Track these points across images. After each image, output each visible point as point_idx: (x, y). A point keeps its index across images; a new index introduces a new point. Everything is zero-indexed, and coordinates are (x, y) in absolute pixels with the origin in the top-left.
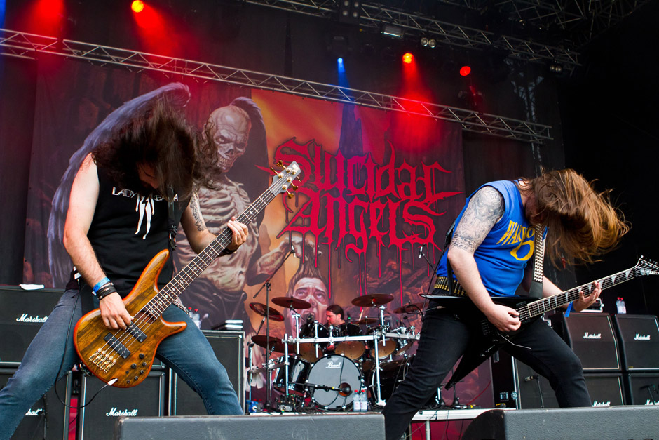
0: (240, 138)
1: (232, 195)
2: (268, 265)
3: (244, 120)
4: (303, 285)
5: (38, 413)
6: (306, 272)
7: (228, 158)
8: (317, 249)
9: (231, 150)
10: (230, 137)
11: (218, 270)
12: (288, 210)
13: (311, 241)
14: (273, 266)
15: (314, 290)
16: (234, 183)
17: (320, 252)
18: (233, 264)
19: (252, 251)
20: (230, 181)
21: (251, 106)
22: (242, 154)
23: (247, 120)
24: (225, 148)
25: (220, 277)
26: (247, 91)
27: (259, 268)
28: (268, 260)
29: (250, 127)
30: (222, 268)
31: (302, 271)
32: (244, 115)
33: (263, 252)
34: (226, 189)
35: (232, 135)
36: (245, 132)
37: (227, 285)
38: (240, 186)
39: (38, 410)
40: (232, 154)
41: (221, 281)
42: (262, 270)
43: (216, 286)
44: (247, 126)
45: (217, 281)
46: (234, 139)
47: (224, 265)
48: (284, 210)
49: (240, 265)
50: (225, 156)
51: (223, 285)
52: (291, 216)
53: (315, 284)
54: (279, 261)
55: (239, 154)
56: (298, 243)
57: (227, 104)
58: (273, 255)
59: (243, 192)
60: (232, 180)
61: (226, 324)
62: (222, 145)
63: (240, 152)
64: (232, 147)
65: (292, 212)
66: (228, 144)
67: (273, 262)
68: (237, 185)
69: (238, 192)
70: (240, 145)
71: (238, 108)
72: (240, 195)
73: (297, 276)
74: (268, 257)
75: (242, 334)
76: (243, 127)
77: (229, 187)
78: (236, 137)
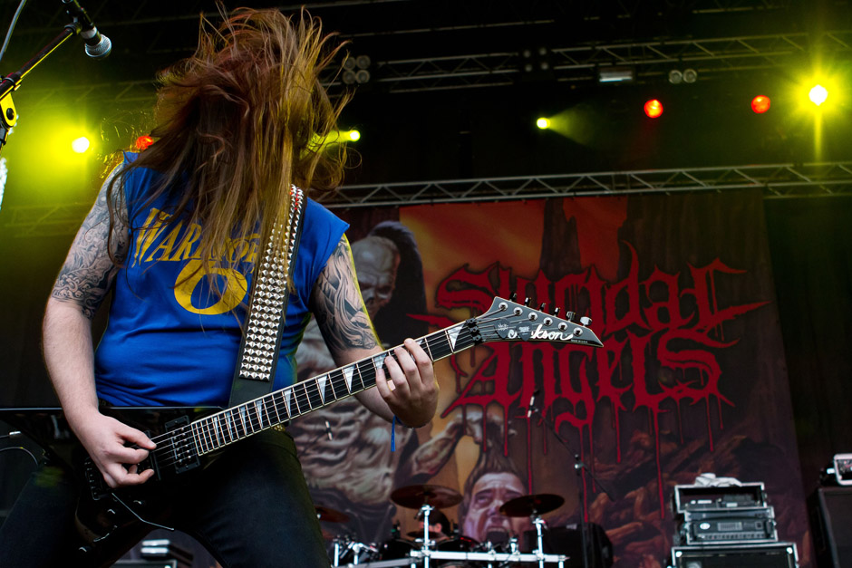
0: (383, 280)
2: (429, 459)
3: (390, 253)
4: (485, 484)
6: (489, 465)
8: (508, 427)
10: (369, 281)
11: (353, 474)
12: (459, 373)
13: (496, 416)
14: (436, 461)
15: (504, 492)
17: (512, 431)
18: (375, 464)
19: (403, 440)
21: (399, 232)
22: (387, 301)
23: (394, 253)
25: (355, 484)
26: (393, 213)
27: (415, 466)
28: (429, 452)
29: (398, 260)
30: (360, 470)
31: (483, 464)
32: (389, 247)
33: (421, 440)
35: (372, 277)
36: (390, 270)
37: (366, 495)
40: (372, 303)
41: (357, 489)
42: (419, 467)
43: (349, 498)
44: (394, 261)
45: (351, 491)
46: (374, 283)
47: (362, 466)
48: (454, 374)
49: (386, 465)
51: (360, 495)
52: (464, 381)
53: (505, 482)
54: (445, 452)
56: (477, 422)
57: (364, 236)
58: (436, 443)
63: (382, 299)
64: (372, 295)
65: (465, 375)
67: (436, 454)
70: (384, 289)
71: (379, 239)
73: (476, 473)
74: (428, 447)
76: (388, 263)
78: (378, 278)
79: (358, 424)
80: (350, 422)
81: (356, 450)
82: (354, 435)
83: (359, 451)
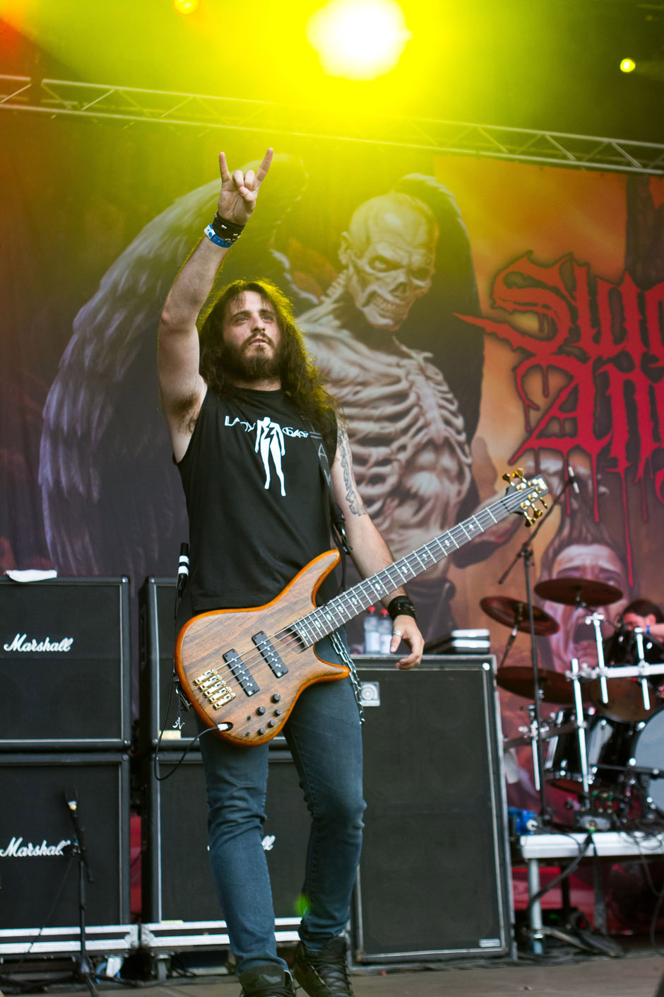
0: (417, 259)
1: (411, 377)
3: (424, 221)
4: (571, 560)
5: (64, 849)
6: (575, 533)
7: (397, 301)
8: (597, 483)
9: (401, 284)
10: (397, 258)
11: (393, 536)
12: (528, 405)
13: (580, 467)
15: (596, 571)
16: (413, 353)
17: (603, 489)
18: (423, 524)
19: (459, 493)
20: (404, 348)
21: (436, 190)
22: (425, 291)
23: (430, 221)
24: (389, 280)
29: (436, 232)
30: (402, 531)
31: (566, 531)
32: (422, 210)
33: (482, 494)
34: (398, 366)
35: (400, 252)
36: (427, 246)
38: (426, 359)
39: (63, 844)
40: (404, 291)
44: (430, 232)
46: (405, 262)
47: (405, 526)
48: (520, 404)
49: (438, 525)
50: (390, 297)
52: (534, 415)
53: (597, 557)
55: (418, 292)
56: (555, 474)
57: (385, 190)
59: (432, 370)
60: (410, 347)
61: (454, 639)
62: (381, 275)
63: (418, 287)
64: (401, 277)
65: (537, 408)
66: (393, 273)
68: (419, 357)
69: (422, 371)
70: (421, 273)
71: (409, 197)
72: (428, 378)
73: (556, 543)
75: (489, 661)
76: (423, 235)
77: (405, 362)
78: (410, 256)
79: (396, 464)
80: (385, 462)
81: (396, 502)
82: (392, 481)
83: (400, 504)
